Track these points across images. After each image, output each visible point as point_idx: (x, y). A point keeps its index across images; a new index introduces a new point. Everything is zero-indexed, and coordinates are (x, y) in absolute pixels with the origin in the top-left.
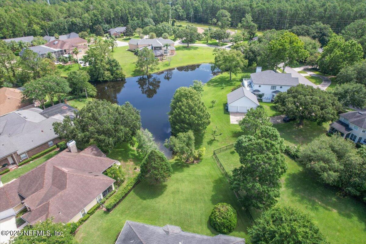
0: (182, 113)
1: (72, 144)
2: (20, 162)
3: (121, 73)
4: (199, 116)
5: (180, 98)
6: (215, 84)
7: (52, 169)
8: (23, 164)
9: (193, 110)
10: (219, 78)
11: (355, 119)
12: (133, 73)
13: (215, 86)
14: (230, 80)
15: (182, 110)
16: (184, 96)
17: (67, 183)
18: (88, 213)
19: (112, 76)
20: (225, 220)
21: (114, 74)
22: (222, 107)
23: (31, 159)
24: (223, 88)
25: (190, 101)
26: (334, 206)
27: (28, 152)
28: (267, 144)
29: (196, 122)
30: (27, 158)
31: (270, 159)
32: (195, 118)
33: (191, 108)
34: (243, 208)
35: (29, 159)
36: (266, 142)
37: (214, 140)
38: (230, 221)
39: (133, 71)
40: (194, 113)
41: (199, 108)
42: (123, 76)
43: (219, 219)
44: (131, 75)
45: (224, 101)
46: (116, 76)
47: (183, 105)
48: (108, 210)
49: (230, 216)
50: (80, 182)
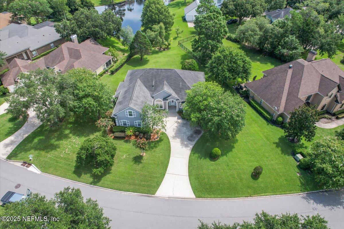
0: (153, 14)
1: (74, 37)
2: (33, 58)
3: (90, 2)
4: (166, 16)
5: (149, 5)
6: (173, 6)
7: (67, 49)
8: (35, 59)
9: (160, 11)
10: (176, 3)
11: (275, 15)
12: (100, 2)
13: (173, 7)
14: (185, 2)
15: (153, 12)
16: (152, 3)
17: (81, 55)
18: (99, 75)
19: (82, 5)
20: (191, 66)
21: (84, 3)
22: (181, 19)
23: (41, 56)
24: (180, 8)
25: (158, 6)
26: (258, 60)
27: (37, 49)
28: (214, 16)
29: (164, 20)
30: (37, 55)
31: (216, 23)
32: (163, 17)
33: (159, 10)
34: (202, 65)
35: (38, 56)
36: (214, 15)
37: (178, 37)
38: (194, 67)
39: (100, 1)
40: (162, 13)
41: (165, 10)
42: (92, 4)
43: (187, 66)
44: (99, 4)
45: (182, 15)
46: (86, 4)
47: (153, 9)
48: (112, 73)
49: (194, 63)
50: (90, 55)
